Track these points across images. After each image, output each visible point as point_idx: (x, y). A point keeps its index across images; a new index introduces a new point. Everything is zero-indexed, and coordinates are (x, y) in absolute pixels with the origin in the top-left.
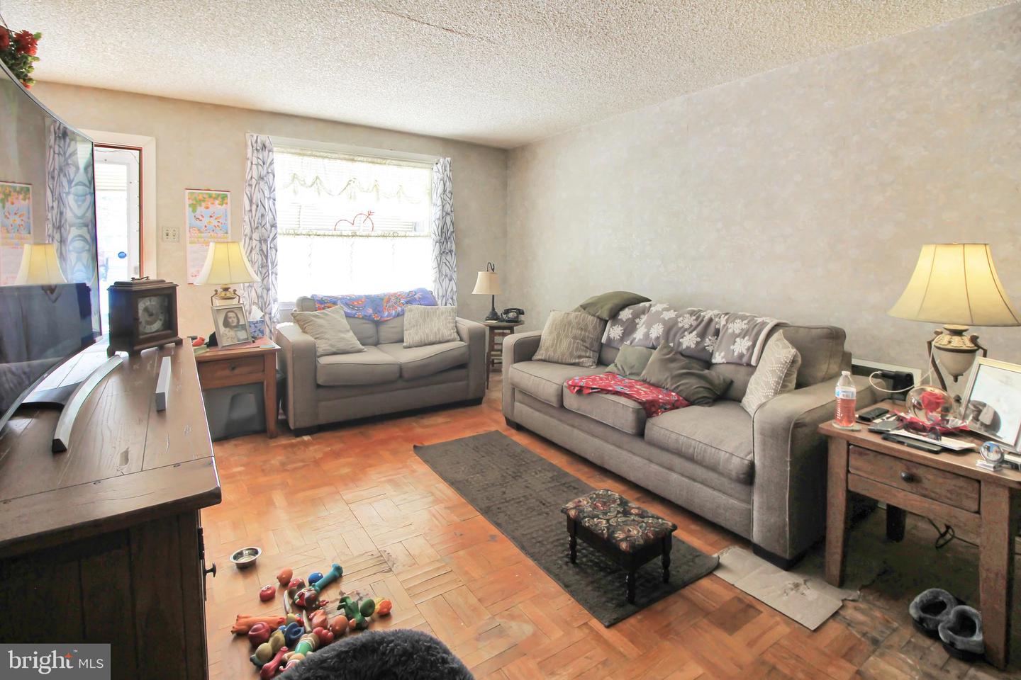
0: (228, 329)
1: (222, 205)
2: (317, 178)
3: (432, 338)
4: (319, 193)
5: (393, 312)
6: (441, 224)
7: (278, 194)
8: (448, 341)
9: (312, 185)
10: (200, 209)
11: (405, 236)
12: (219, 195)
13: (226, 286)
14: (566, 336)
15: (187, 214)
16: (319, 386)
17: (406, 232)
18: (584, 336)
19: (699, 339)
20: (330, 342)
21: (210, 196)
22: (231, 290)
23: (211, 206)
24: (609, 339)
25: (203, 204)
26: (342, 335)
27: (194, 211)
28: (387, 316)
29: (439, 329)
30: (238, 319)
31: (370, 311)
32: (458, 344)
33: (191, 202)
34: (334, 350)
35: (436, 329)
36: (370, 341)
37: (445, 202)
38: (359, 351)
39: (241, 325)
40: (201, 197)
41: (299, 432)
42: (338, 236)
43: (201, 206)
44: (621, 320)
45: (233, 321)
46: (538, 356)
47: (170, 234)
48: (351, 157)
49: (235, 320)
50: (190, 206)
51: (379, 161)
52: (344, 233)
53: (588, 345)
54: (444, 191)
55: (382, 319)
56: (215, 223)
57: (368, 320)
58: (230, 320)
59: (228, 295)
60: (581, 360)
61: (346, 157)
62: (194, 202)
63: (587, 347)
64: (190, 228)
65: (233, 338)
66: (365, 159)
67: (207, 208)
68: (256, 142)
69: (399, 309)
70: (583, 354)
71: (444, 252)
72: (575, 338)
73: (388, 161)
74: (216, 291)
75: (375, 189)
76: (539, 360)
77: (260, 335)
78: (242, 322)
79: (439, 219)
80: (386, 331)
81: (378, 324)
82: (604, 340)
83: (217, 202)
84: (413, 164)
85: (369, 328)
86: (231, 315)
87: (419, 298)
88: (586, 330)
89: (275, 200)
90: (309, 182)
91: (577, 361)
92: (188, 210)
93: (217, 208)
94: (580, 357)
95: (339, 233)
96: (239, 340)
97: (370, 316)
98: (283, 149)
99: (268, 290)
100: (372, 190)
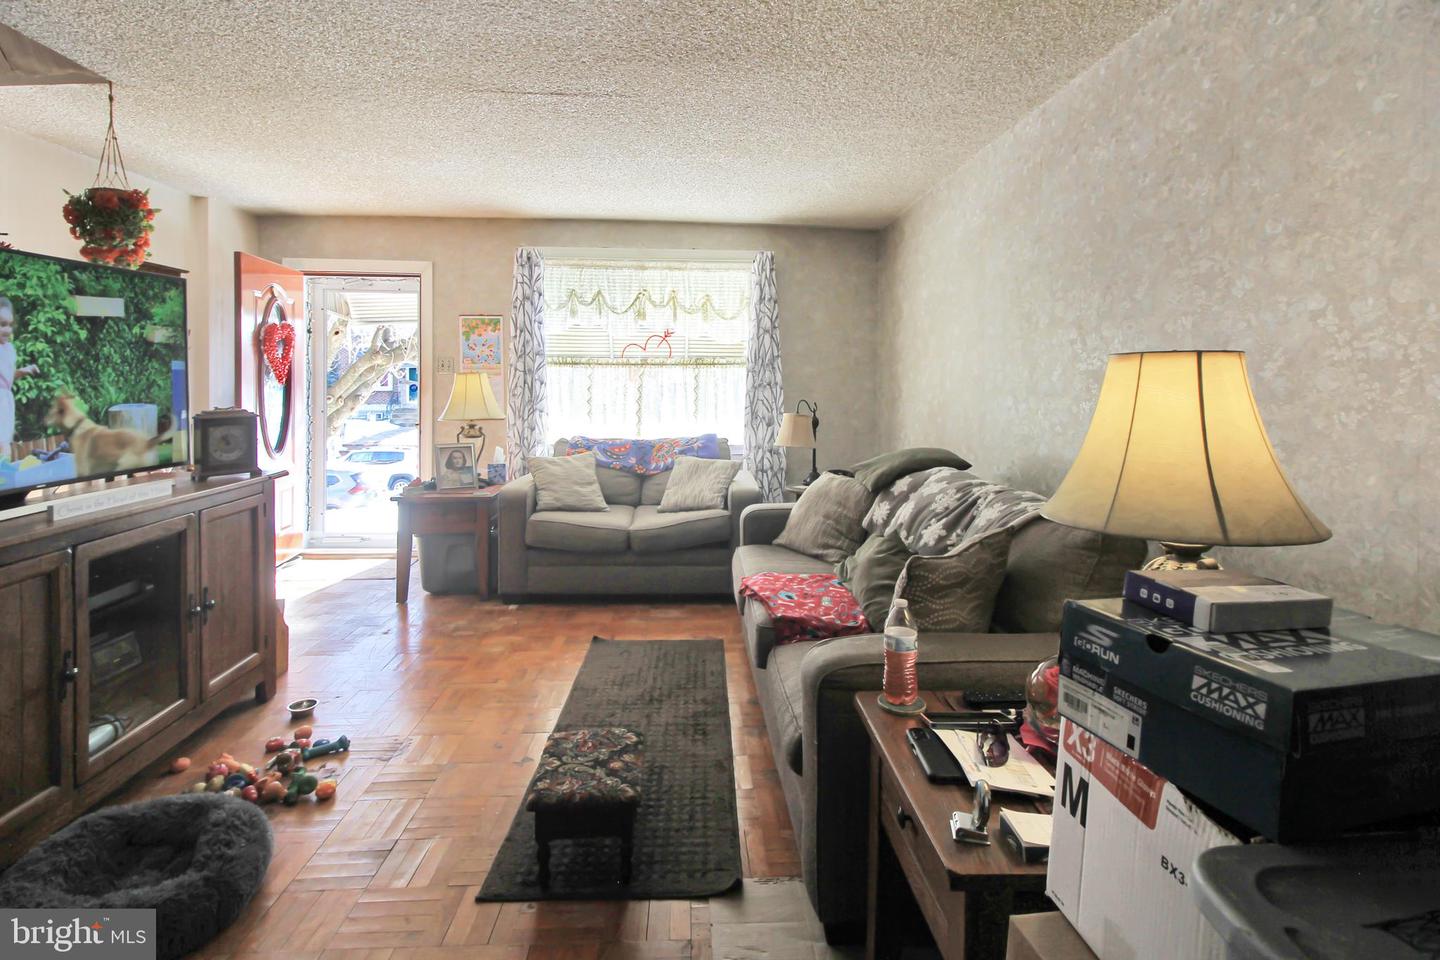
0: (450, 471)
1: (494, 331)
2: (599, 293)
3: (689, 502)
4: (600, 313)
5: (662, 465)
6: (755, 346)
7: (545, 316)
8: (708, 508)
9: (592, 303)
10: (474, 337)
11: (714, 364)
12: (492, 320)
13: (473, 423)
14: (816, 513)
15: (461, 343)
16: (529, 548)
17: (714, 358)
18: (840, 515)
19: (944, 533)
20: (556, 496)
21: (483, 322)
22: (477, 427)
23: (483, 333)
24: (871, 522)
25: (476, 331)
26: (577, 488)
27: (468, 339)
28: (654, 469)
29: (702, 490)
30: (465, 461)
31: (633, 461)
32: (720, 512)
33: (464, 330)
34: (559, 504)
35: (696, 492)
36: (629, 499)
37: (762, 314)
38: (598, 510)
39: (468, 467)
40: (474, 324)
41: (508, 599)
42: (623, 364)
43: (474, 333)
44: (893, 493)
45: (459, 462)
46: (781, 540)
47: (446, 366)
48: (640, 264)
49: (461, 461)
50: (464, 334)
51: (676, 265)
52: (632, 361)
53: (844, 530)
54: (761, 299)
55: (647, 473)
56: (487, 352)
57: (628, 472)
58: (455, 461)
59: (472, 432)
60: (825, 552)
61: (635, 263)
62: (468, 330)
63: (841, 533)
64: (464, 357)
65: (455, 481)
66: (659, 264)
67: (480, 335)
68: (521, 256)
69: (670, 460)
70: (831, 542)
71: (760, 385)
72: (827, 517)
73: (689, 265)
74: (463, 428)
75: (671, 303)
76: (780, 545)
77: (501, 481)
78: (467, 465)
79: (752, 339)
80: (649, 489)
81: (643, 479)
82: (865, 523)
83: (490, 328)
84: (724, 265)
85: (628, 483)
86: (456, 455)
87: (699, 447)
88: (845, 507)
89: (540, 323)
90: (589, 298)
91: (820, 552)
92: (462, 338)
93: (490, 335)
94: (826, 546)
95: (625, 360)
96: (462, 484)
97: (631, 467)
98: (559, 262)
99: (533, 429)
100: (668, 303)
